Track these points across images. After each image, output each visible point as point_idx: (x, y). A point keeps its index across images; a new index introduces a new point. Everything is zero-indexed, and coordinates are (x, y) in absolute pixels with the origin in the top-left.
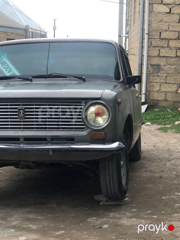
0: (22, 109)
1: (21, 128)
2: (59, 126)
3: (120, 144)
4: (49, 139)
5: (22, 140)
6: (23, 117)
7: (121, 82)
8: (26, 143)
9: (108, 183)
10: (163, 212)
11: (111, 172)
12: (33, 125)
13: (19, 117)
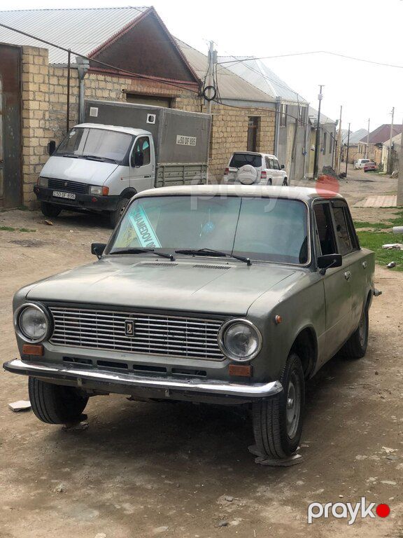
0: (131, 323)
1: (129, 349)
2: (185, 352)
3: (275, 386)
4: (168, 370)
5: (130, 367)
6: (132, 334)
7: (308, 267)
8: (137, 372)
9: (265, 436)
10: (340, 496)
11: (269, 421)
12: (147, 346)
13: (127, 334)
